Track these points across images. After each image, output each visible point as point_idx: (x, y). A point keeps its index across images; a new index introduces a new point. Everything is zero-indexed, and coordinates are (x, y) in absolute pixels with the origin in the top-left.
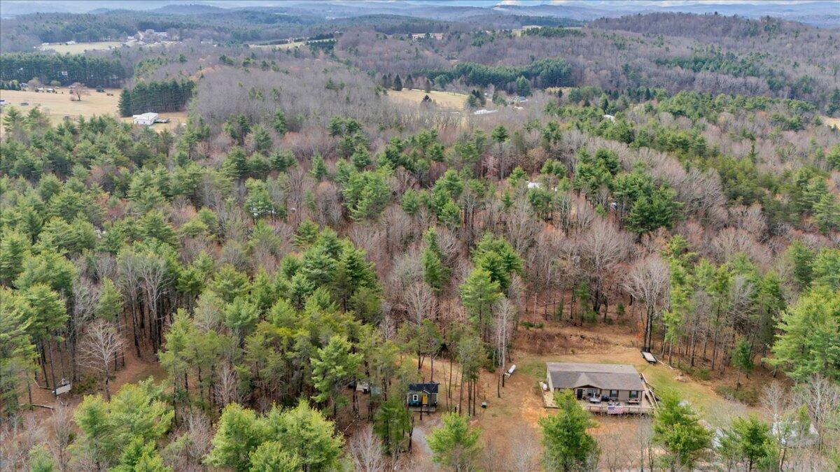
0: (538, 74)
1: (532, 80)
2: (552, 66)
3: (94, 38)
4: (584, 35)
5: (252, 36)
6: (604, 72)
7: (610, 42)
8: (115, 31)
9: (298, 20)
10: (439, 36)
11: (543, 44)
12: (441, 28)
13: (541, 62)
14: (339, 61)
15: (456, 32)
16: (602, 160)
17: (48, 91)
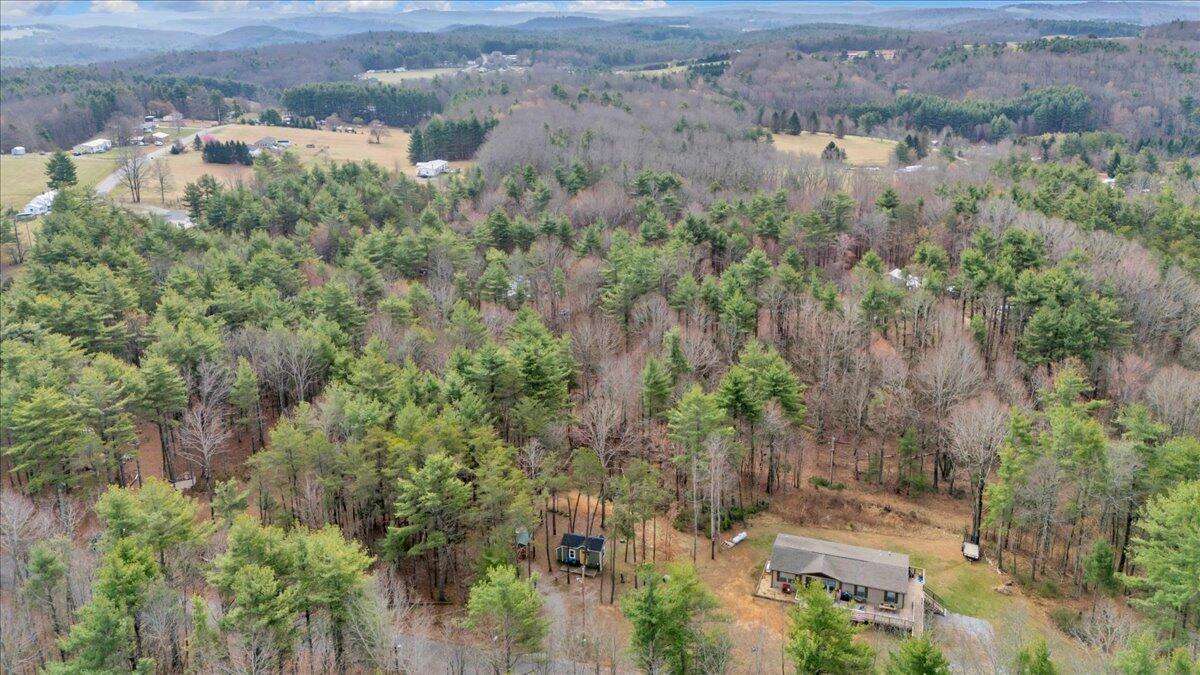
0: (1032, 111)
1: (1020, 122)
2: (1056, 100)
3: (427, 64)
4: (1123, 49)
5: (626, 58)
6: (1146, 110)
7: (1167, 60)
8: (453, 54)
9: (698, 35)
10: (888, 55)
11: (1048, 65)
12: (897, 41)
13: (1039, 93)
14: (721, 93)
15: (917, 48)
16: (1010, 247)
17: (346, 131)
